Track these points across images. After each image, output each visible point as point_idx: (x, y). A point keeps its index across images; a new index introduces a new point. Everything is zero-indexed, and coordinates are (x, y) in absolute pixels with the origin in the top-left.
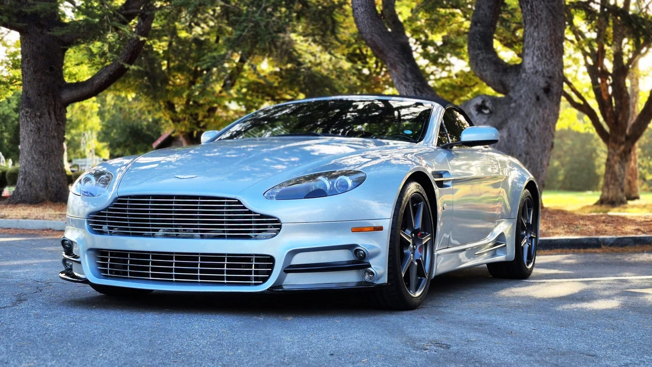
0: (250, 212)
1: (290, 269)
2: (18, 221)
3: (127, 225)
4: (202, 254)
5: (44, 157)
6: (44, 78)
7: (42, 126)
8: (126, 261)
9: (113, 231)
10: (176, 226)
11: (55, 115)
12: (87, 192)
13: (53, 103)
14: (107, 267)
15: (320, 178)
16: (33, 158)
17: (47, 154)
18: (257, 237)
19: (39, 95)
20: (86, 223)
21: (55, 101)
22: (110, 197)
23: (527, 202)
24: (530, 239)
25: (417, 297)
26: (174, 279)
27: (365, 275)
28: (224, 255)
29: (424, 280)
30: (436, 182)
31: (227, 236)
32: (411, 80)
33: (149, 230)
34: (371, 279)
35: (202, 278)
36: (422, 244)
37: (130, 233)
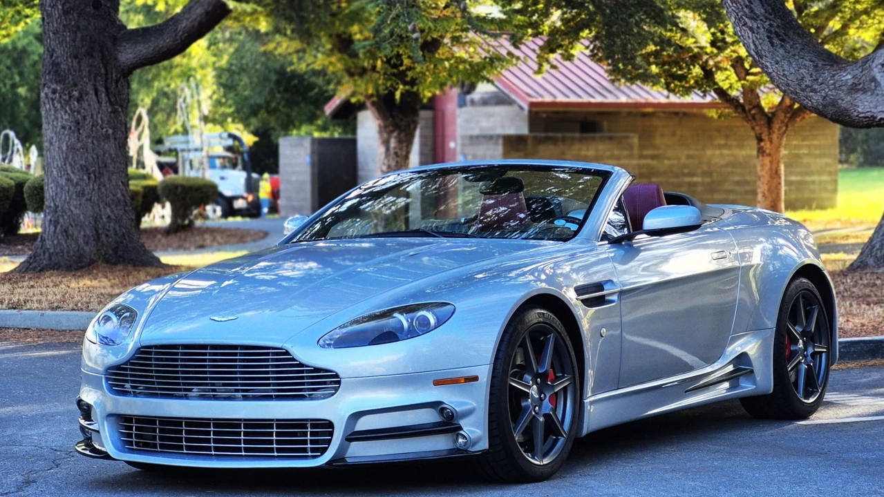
0: (301, 365)
1: (353, 436)
2: (42, 315)
3: (153, 383)
4: (245, 420)
5: (89, 178)
6: (83, 23)
7: (84, 118)
8: (154, 430)
9: (137, 391)
10: (213, 385)
11: (107, 95)
12: (106, 338)
13: (103, 71)
14: (132, 437)
15: (396, 315)
16: (68, 180)
17: (94, 172)
18: (313, 396)
19: (76, 57)
20: (104, 381)
21: (106, 68)
22: (130, 347)
23: (803, 297)
24: (814, 355)
25: (544, 465)
26: (213, 453)
27: (457, 440)
28: (272, 420)
29: (562, 440)
30: (583, 301)
31: (275, 395)
32: (762, 18)
33: (180, 390)
34: (465, 445)
35: (246, 450)
36: (556, 390)
37: (157, 393)
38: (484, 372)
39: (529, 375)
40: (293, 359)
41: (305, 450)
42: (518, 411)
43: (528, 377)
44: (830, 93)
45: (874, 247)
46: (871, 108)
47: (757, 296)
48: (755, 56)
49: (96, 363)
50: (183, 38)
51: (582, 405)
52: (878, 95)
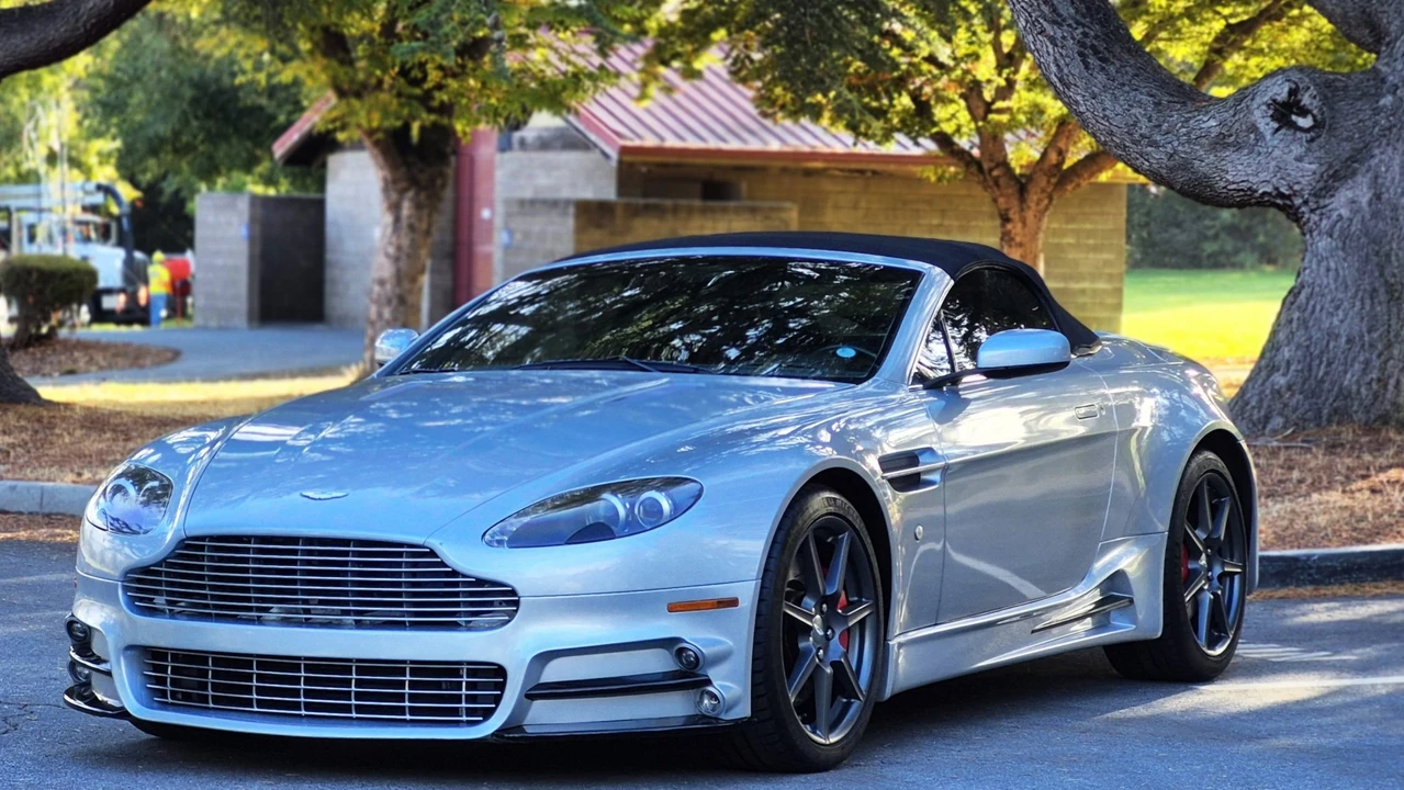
0: (455, 573)
1: (538, 691)
3: (204, 597)
4: (359, 661)
8: (204, 674)
9: (177, 609)
10: (306, 602)
12: (117, 520)
14: (165, 684)
15: (606, 495)
18: (471, 625)
20: (120, 592)
22: (169, 537)
23: (1209, 483)
24: (1221, 577)
25: (831, 745)
26: (303, 712)
27: (701, 701)
28: (404, 662)
29: (856, 705)
30: (892, 481)
31: (409, 622)
32: (1071, 22)
33: (250, 609)
34: (713, 710)
35: (359, 709)
36: (850, 624)
37: (211, 614)
38: (747, 592)
39: (810, 597)
40: (443, 564)
41: (456, 712)
42: (794, 657)
43: (809, 602)
44: (1180, 148)
45: (1247, 404)
46: (1248, 175)
47: (1141, 481)
48: (1058, 85)
49: (102, 562)
50: (88, 26)
51: (886, 648)
52: (1259, 154)
